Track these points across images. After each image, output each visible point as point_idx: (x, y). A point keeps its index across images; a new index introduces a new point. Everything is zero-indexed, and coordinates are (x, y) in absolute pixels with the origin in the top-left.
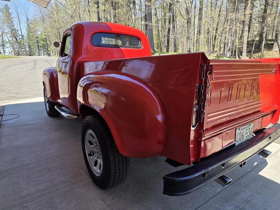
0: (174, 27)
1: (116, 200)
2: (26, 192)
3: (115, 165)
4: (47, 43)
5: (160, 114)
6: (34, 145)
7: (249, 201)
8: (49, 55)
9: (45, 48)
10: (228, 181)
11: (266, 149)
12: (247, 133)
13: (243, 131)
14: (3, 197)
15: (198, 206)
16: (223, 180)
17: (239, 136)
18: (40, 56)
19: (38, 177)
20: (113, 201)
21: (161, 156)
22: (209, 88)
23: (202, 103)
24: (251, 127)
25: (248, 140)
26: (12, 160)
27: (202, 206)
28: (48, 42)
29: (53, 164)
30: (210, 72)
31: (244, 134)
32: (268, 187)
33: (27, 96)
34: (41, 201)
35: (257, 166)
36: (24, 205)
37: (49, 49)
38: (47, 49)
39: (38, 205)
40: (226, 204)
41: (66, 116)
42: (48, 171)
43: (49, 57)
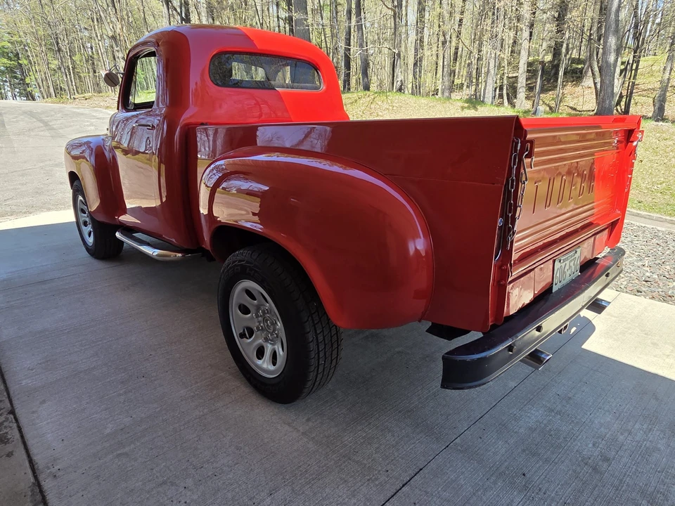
0: (360, 28)
1: (316, 421)
2: (110, 425)
3: (318, 349)
4: (20, 62)
5: (420, 237)
6: (85, 326)
7: (570, 398)
8: (31, 97)
9: (16, 77)
10: (545, 359)
11: (600, 297)
12: (570, 267)
13: (564, 263)
14: (60, 440)
15: (480, 416)
16: (536, 357)
17: (558, 275)
18: (4, 100)
19: (125, 393)
20: (310, 424)
21: (420, 321)
22: (524, 183)
23: (510, 212)
24: (577, 255)
25: (573, 281)
26: (44, 363)
27: (487, 416)
28: (24, 62)
29: (149, 364)
30: (527, 153)
31: (566, 270)
32: (600, 370)
33: (8, 209)
34: (154, 439)
35: (576, 333)
36: (119, 452)
37: (28, 80)
38: (22, 80)
39: (152, 449)
40: (530, 406)
41: (156, 253)
42: (144, 379)
43: (30, 103)
